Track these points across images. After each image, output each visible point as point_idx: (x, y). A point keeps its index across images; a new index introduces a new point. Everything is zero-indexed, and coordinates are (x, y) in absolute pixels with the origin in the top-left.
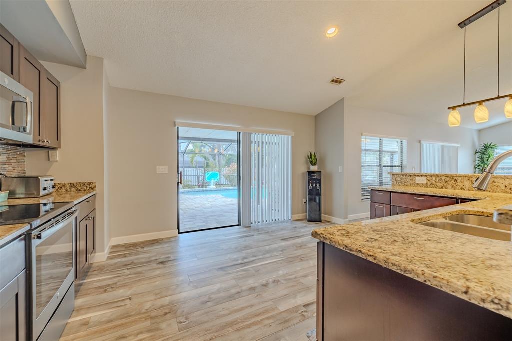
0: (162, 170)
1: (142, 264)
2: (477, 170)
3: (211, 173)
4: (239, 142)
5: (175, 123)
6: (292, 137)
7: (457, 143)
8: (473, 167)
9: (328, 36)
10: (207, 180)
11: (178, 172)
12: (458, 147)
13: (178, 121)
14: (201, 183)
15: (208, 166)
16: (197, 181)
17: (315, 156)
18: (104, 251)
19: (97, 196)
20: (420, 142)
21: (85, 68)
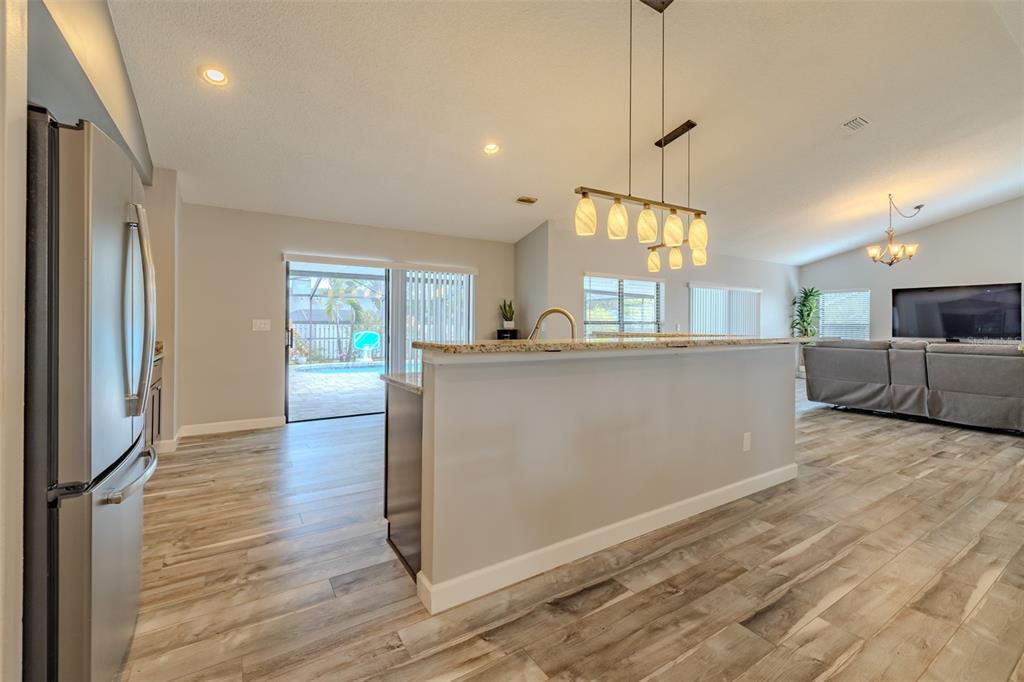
0: (261, 325)
1: (229, 454)
2: (795, 330)
3: (362, 333)
4: (387, 279)
5: (282, 255)
6: (475, 276)
7: (758, 287)
8: (788, 325)
9: (486, 151)
10: (355, 347)
11: (287, 329)
12: (759, 294)
13: (287, 252)
14: (345, 352)
15: (358, 320)
16: (336, 347)
17: (510, 306)
18: (172, 438)
19: (164, 361)
20: (688, 285)
21: (151, 185)
